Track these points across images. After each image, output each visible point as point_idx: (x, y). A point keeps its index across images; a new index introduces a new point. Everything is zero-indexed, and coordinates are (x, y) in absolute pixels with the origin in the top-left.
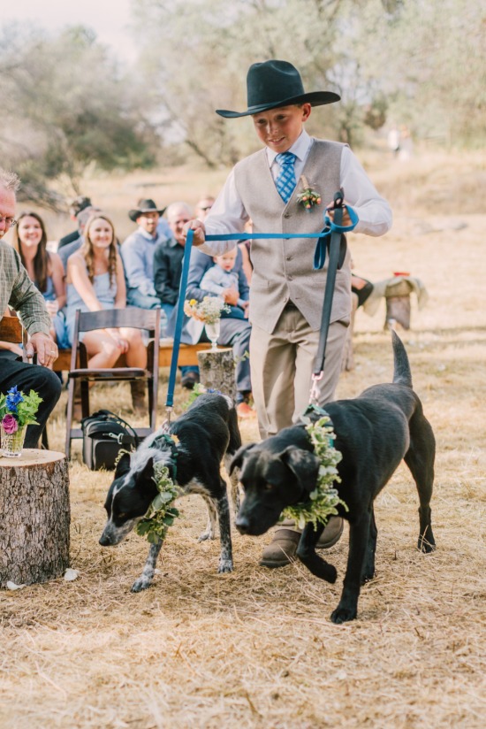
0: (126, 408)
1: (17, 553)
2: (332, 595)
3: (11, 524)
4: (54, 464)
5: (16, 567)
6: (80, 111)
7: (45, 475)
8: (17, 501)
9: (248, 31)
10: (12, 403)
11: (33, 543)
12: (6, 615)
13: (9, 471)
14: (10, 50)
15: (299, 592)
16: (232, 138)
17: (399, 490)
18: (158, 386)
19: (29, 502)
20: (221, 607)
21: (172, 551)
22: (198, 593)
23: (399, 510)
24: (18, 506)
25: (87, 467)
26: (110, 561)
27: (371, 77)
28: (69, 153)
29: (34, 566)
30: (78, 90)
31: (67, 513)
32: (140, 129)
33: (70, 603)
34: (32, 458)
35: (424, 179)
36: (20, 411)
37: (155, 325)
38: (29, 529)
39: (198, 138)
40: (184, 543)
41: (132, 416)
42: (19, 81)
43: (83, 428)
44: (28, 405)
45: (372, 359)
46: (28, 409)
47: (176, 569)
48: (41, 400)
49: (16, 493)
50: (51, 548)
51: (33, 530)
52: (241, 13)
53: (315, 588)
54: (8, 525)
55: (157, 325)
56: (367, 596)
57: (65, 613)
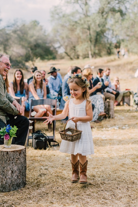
0: (46, 129)
1: (8, 180)
2: (114, 196)
3: (6, 170)
4: (21, 150)
5: (8, 185)
6: (35, 43)
7: (18, 154)
8: (9, 163)
9: (82, 22)
10: (8, 130)
11: (14, 177)
12: (4, 202)
13: (6, 152)
14: (16, 26)
15: (102, 195)
16: (78, 51)
17: (132, 157)
18: (56, 122)
19: (12, 163)
20: (76, 200)
21: (60, 179)
22: (68, 195)
23: (132, 165)
24: (9, 164)
25: (33, 148)
26: (39, 182)
27: (117, 35)
28: (32, 55)
29: (14, 184)
30: (35, 38)
31: (25, 166)
32: (52, 49)
33: (25, 198)
34: (14, 148)
35: (131, 63)
36: (11, 133)
37: (55, 104)
38: (12, 172)
39: (68, 51)
40: (64, 176)
41: (48, 131)
42: (18, 35)
43: (32, 136)
44: (13, 131)
45: (119, 115)
46: (13, 132)
47: (61, 186)
48: (17, 129)
49: (8, 160)
50: (20, 178)
51: (14, 172)
52: (80, 17)
53: (108, 193)
54: (5, 171)
55: (56, 104)
56: (125, 197)
57: (24, 202)
